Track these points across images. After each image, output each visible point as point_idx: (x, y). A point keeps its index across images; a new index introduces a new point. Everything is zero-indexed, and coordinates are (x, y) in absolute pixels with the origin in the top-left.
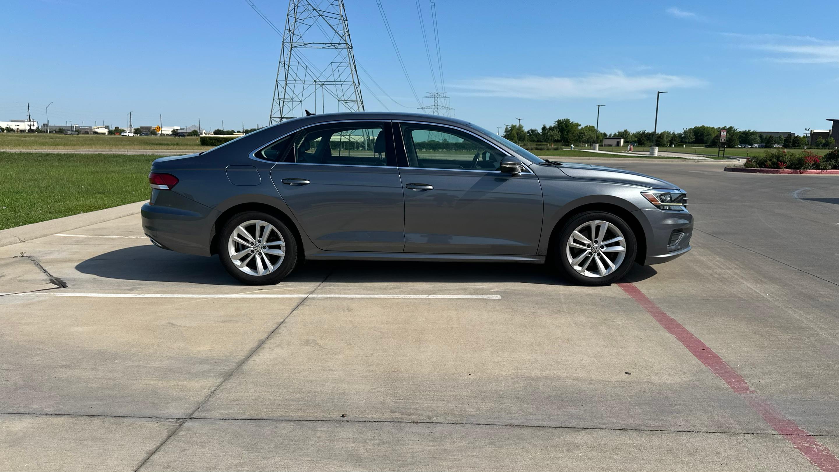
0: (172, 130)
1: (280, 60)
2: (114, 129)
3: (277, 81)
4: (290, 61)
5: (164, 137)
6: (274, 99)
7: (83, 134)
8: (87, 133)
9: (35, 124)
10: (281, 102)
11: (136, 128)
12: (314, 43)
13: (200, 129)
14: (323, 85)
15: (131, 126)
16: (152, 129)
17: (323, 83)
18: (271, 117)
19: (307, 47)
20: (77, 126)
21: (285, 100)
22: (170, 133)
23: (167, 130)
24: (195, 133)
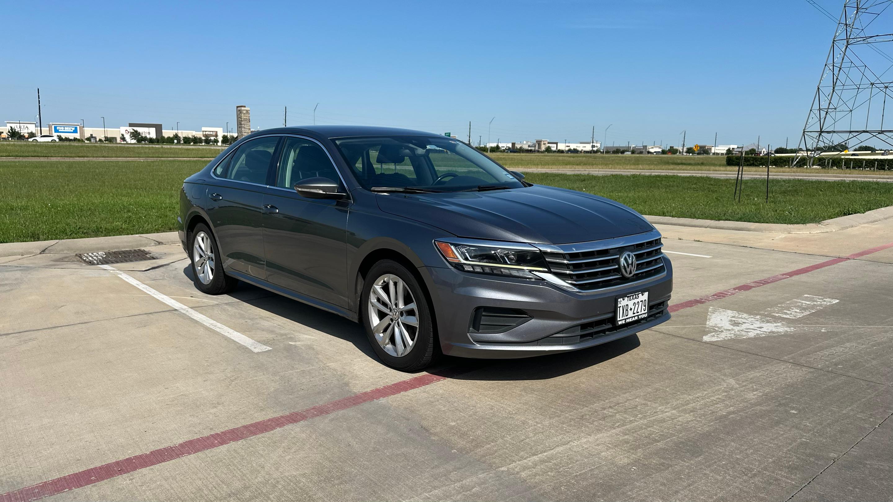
0: (727, 148)
1: (827, 62)
2: (669, 148)
3: (818, 88)
4: (842, 62)
5: (718, 156)
6: (811, 110)
7: (638, 153)
8: (641, 153)
9: (599, 145)
10: (823, 114)
11: (689, 147)
12: (878, 36)
13: (758, 148)
14: (886, 87)
15: (684, 145)
16: (707, 148)
17: (886, 85)
18: (804, 132)
19: (869, 42)
20: (634, 146)
21: (829, 110)
22: (725, 152)
23: (722, 149)
24: (752, 152)
